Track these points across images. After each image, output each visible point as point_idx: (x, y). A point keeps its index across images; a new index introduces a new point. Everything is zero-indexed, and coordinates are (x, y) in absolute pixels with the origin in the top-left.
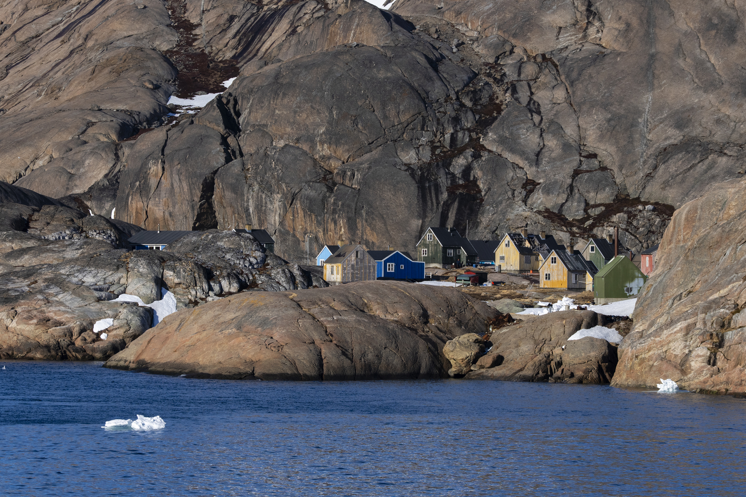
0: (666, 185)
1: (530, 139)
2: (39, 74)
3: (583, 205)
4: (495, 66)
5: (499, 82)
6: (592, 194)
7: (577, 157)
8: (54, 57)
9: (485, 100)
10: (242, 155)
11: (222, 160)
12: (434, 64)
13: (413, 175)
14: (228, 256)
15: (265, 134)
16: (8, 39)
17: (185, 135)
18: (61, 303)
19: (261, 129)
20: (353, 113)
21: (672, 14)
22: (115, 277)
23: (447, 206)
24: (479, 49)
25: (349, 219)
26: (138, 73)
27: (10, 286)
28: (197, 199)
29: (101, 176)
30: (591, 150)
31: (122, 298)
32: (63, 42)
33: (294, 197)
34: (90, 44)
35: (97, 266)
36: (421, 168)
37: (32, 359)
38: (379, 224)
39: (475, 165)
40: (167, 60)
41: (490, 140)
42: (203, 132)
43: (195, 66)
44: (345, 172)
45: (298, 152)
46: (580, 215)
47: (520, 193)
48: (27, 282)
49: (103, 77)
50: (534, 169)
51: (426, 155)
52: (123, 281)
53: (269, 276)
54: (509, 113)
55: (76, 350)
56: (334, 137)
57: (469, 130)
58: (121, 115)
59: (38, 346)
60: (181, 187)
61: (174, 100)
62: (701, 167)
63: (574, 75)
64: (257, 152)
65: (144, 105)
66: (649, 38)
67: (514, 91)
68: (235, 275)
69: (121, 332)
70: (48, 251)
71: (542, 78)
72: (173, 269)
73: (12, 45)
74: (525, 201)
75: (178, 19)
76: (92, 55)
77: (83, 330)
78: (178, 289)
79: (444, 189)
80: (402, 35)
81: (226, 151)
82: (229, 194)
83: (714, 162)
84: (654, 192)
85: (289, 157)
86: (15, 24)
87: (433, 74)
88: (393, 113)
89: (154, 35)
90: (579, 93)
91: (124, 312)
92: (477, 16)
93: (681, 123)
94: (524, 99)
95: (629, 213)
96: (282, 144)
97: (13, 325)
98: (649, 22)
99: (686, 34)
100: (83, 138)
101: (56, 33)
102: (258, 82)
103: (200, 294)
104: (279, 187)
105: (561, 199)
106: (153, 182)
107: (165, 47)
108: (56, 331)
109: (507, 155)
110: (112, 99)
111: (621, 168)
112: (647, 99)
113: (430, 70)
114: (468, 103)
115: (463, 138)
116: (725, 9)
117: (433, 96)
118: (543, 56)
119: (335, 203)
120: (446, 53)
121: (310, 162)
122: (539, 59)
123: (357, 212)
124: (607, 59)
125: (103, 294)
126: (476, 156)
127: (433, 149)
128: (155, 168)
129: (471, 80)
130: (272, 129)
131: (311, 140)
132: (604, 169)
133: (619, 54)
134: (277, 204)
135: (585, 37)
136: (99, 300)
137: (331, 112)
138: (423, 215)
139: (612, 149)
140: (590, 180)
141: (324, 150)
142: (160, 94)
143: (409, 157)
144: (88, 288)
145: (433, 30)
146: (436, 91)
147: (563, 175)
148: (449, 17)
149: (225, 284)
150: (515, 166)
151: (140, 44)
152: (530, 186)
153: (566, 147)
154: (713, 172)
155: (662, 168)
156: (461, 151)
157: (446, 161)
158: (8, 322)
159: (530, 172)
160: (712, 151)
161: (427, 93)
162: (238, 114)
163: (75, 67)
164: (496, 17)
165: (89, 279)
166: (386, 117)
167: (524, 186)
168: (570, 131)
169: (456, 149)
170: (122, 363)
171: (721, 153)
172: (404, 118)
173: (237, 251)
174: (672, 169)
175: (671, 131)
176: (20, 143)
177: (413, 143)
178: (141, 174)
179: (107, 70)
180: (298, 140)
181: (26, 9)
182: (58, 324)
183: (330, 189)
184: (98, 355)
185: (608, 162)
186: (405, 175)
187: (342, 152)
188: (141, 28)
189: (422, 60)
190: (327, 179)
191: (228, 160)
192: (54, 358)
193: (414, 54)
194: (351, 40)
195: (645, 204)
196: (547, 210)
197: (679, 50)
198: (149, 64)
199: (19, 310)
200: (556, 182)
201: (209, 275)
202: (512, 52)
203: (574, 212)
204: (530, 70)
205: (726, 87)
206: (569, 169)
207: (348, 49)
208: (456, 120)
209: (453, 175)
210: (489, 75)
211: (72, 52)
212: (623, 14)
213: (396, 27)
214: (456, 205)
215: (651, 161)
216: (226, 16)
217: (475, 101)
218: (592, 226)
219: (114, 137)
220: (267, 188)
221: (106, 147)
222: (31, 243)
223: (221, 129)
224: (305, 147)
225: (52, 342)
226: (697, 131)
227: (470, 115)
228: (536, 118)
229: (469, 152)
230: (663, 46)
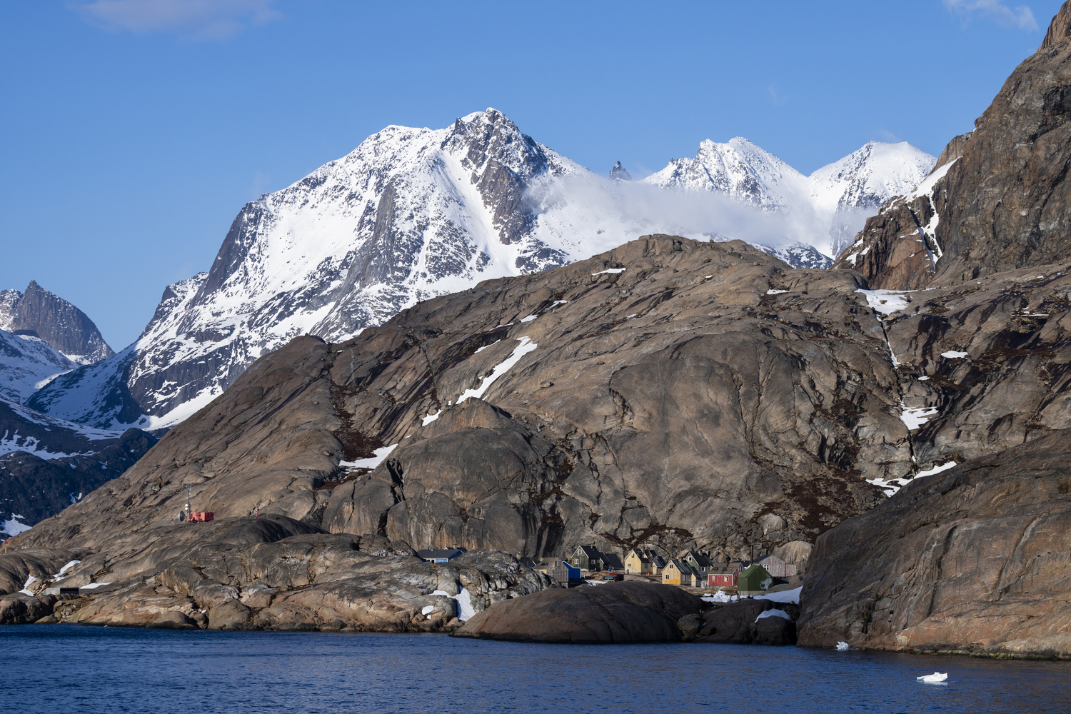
0: (682, 516)
1: (592, 487)
2: (251, 447)
3: (629, 530)
4: (566, 440)
5: (569, 450)
6: (635, 523)
7: (624, 499)
8: (260, 436)
9: (561, 462)
10: (404, 499)
11: (393, 502)
12: (528, 439)
13: (518, 511)
14: (496, 566)
15: (420, 485)
16: (226, 425)
17: (366, 486)
18: (399, 597)
19: (417, 482)
20: (478, 471)
21: (678, 408)
22: (430, 579)
23: (541, 531)
24: (555, 430)
25: (478, 540)
26: (318, 446)
27: (364, 586)
28: (376, 527)
29: (305, 513)
30: (632, 494)
31: (436, 593)
32: (264, 426)
33: (441, 526)
34: (283, 427)
35: (417, 573)
36: (523, 506)
37: (386, 632)
38: (498, 543)
39: (558, 504)
40: (336, 437)
41: (566, 488)
42: (379, 484)
43: (353, 441)
44: (474, 509)
45: (442, 497)
46: (628, 536)
47: (588, 522)
48: (373, 583)
49: (295, 449)
50: (596, 506)
51: (526, 498)
52: (435, 582)
53: (524, 578)
54: (578, 471)
55: (414, 626)
56: (466, 487)
57: (552, 481)
58: (313, 473)
59: (389, 624)
60: (365, 520)
61: (343, 463)
62: (704, 505)
63: (618, 446)
64: (415, 497)
65: (326, 467)
66: (664, 423)
67: (580, 457)
68: (503, 578)
69: (440, 614)
70: (380, 563)
71: (597, 449)
72: (466, 574)
73: (228, 428)
74: (592, 527)
75: (340, 411)
76: (286, 434)
77: (416, 614)
78: (469, 587)
79: (539, 520)
80: (505, 421)
81: (394, 496)
82: (397, 524)
83: (712, 502)
84: (674, 521)
85: (437, 500)
86: (229, 415)
87: (528, 446)
88: (504, 471)
89: (325, 421)
90: (621, 458)
91: (440, 602)
92: (552, 408)
93: (688, 478)
94: (587, 463)
95: (660, 535)
96: (431, 491)
97: (371, 610)
98: (664, 413)
99: (687, 420)
100: (290, 488)
101: (257, 420)
102: (414, 451)
103: (484, 590)
104: (431, 519)
105: (615, 526)
106: (346, 516)
107: (333, 429)
108: (400, 614)
109: (579, 498)
110: (304, 463)
111: (652, 506)
112: (666, 462)
113: (526, 443)
114: (551, 465)
115: (549, 487)
116: (711, 404)
117: (529, 460)
118: (597, 434)
119: (468, 530)
120: (534, 432)
121: (450, 503)
122: (594, 436)
123: (483, 535)
124: (638, 436)
125: (425, 590)
126: (559, 499)
127: (530, 494)
128: (347, 508)
129: (551, 449)
130: (424, 482)
131: (451, 489)
132: (641, 506)
133: (646, 433)
134: (430, 530)
135: (622, 422)
136: (423, 594)
137: (463, 471)
138: (526, 537)
139: (646, 494)
140: (633, 514)
141: (459, 495)
142: (334, 459)
143: (515, 499)
144: (414, 586)
145: (523, 417)
146: (531, 457)
147: (616, 511)
148: (533, 409)
149: (498, 583)
150: (584, 505)
151: (317, 427)
152: (594, 518)
153: (616, 492)
154: (712, 508)
155: (678, 506)
156: (548, 495)
157: (539, 502)
158: (368, 608)
159: (594, 509)
160: (710, 495)
161: (525, 458)
162: (401, 472)
163: (275, 442)
164: (564, 409)
165: (413, 581)
166: (499, 474)
167: (591, 518)
168: (618, 482)
169: (545, 494)
170: (466, 634)
171: (716, 496)
172: (511, 474)
173: (501, 562)
174: (686, 506)
175: (683, 482)
176: (249, 492)
177: (516, 491)
178: (338, 511)
179: (297, 444)
180: (442, 489)
181: (236, 405)
182: (400, 609)
183: (465, 521)
184: (427, 629)
185: (643, 502)
186: (513, 511)
187: (471, 496)
188: (317, 417)
189: (520, 437)
190: (462, 514)
191: (396, 502)
192: (401, 631)
193: (515, 433)
194: (472, 424)
195: (670, 529)
196: (606, 533)
197: (684, 430)
198: (325, 440)
199: (374, 601)
200: (611, 515)
201: (488, 579)
202: (576, 432)
203: (624, 534)
204: (588, 443)
205: (716, 454)
206: (619, 506)
207: (471, 430)
208: (544, 476)
209: (544, 511)
210: (563, 446)
211: (271, 433)
212: (647, 407)
213: (501, 416)
214: (547, 530)
215: (672, 502)
216: (372, 409)
217: (555, 463)
218: (637, 544)
219: (310, 487)
220: (423, 520)
221: (307, 493)
222: (366, 559)
223: (391, 482)
224: (447, 493)
225: (398, 621)
226: (699, 482)
227: (553, 472)
228: (595, 474)
229: (554, 496)
230: (674, 428)
